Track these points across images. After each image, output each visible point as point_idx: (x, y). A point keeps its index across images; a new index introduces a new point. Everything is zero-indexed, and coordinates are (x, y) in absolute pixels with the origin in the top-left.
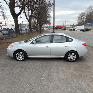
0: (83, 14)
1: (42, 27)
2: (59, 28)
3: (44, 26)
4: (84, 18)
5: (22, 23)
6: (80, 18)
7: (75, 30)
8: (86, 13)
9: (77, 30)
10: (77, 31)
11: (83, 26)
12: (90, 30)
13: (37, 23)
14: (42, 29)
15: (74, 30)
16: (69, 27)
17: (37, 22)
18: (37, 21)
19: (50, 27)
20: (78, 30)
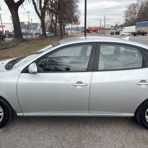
0: (134, 6)
1: (64, 29)
2: (93, 31)
3: (68, 26)
4: (135, 14)
5: (31, 22)
6: (128, 14)
7: (120, 34)
8: (140, 3)
9: (123, 33)
10: (123, 35)
11: (134, 27)
12: (147, 33)
13: (56, 22)
14: (64, 31)
15: (118, 33)
16: (110, 29)
17: (56, 20)
18: (56, 18)
19: (77, 29)
20: (125, 34)
